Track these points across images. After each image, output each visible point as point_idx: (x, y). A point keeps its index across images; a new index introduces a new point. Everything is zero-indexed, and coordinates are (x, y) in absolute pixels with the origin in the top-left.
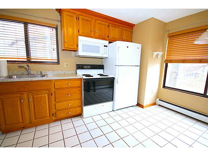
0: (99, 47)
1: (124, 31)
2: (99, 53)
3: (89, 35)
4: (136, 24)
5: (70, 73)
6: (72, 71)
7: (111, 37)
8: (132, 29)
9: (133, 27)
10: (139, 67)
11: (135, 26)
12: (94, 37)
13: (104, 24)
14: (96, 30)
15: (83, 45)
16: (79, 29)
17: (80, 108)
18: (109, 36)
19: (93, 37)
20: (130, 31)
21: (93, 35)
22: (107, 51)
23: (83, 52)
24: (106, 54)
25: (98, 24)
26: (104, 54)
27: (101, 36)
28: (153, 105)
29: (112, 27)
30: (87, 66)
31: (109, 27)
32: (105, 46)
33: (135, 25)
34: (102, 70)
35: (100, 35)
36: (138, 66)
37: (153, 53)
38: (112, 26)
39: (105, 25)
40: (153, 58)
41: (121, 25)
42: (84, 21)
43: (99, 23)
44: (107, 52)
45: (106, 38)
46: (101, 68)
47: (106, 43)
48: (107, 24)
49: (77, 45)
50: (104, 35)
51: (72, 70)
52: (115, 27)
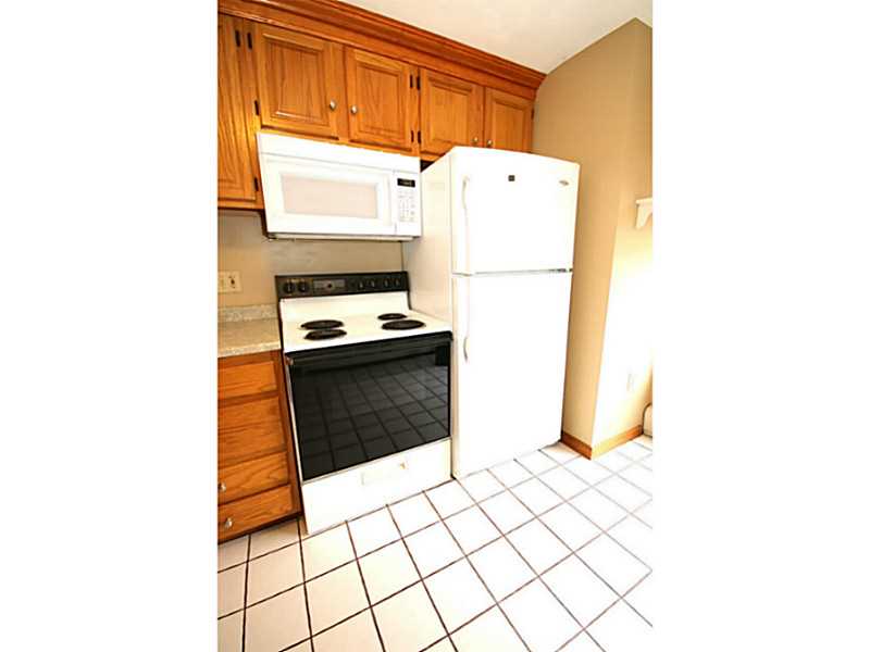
0: (374, 188)
1: (495, 105)
2: (376, 217)
3: (313, 129)
4: (547, 72)
5: (250, 318)
6: (263, 306)
7: (432, 136)
8: (532, 99)
9: (536, 89)
10: (571, 273)
11: (547, 79)
12: (347, 141)
13: (391, 69)
14: (354, 103)
15: (287, 181)
16: (258, 96)
17: (286, 491)
18: (419, 134)
19: (337, 139)
20: (523, 109)
21: (335, 130)
22: (413, 206)
23: (289, 215)
24: (412, 220)
25: (359, 69)
26: (402, 219)
27: (382, 132)
28: (631, 440)
29: (433, 89)
30: (330, 282)
31: (419, 87)
32: (401, 182)
33: (544, 75)
34: (403, 295)
35: (372, 128)
36: (564, 271)
37: (638, 205)
38: (431, 79)
39: (396, 76)
40: (638, 226)
41: (479, 77)
42: (282, 53)
43: (366, 67)
44: (417, 211)
45: (408, 144)
46: (394, 288)
47: (409, 165)
48: (408, 71)
49: (256, 180)
50: (395, 128)
51: (259, 305)
52: (447, 86)
